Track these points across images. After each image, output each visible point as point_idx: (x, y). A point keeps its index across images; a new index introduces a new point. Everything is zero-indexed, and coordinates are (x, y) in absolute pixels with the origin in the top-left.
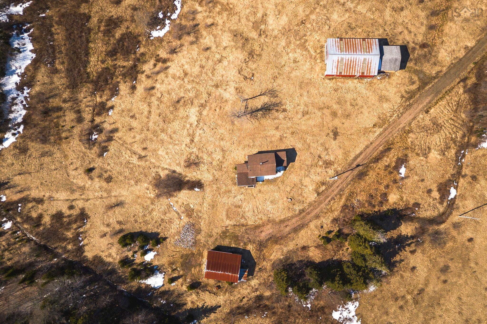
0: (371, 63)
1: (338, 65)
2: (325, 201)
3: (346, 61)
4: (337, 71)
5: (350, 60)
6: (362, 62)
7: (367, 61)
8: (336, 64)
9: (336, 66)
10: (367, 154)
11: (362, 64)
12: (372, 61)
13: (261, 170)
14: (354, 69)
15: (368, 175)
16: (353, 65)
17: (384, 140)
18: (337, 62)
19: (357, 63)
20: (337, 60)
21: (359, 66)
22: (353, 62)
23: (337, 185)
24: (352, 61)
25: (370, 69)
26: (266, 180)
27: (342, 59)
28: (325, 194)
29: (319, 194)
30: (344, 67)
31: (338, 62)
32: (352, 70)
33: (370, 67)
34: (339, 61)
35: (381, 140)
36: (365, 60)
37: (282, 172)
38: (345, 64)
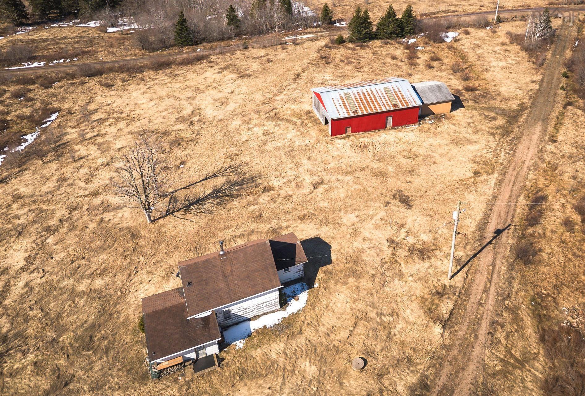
0: (399, 91)
1: (344, 103)
2: (476, 337)
3: (355, 96)
4: (348, 110)
5: (361, 94)
6: (384, 93)
7: (392, 89)
8: (341, 103)
9: (342, 105)
10: (503, 215)
11: (385, 95)
12: (401, 89)
13: (225, 277)
14: (375, 103)
15: (540, 250)
16: (371, 99)
17: (515, 188)
18: (340, 100)
19: (376, 95)
20: (339, 98)
21: (382, 98)
22: (369, 95)
23: (481, 288)
24: (366, 94)
25: (404, 99)
26: (257, 331)
27: (347, 95)
28: (463, 317)
29: (446, 324)
30: (356, 104)
31: (342, 99)
32: (374, 105)
33: (402, 95)
34: (344, 97)
35: (510, 188)
36: (386, 89)
37: (303, 296)
38: (356, 99)
